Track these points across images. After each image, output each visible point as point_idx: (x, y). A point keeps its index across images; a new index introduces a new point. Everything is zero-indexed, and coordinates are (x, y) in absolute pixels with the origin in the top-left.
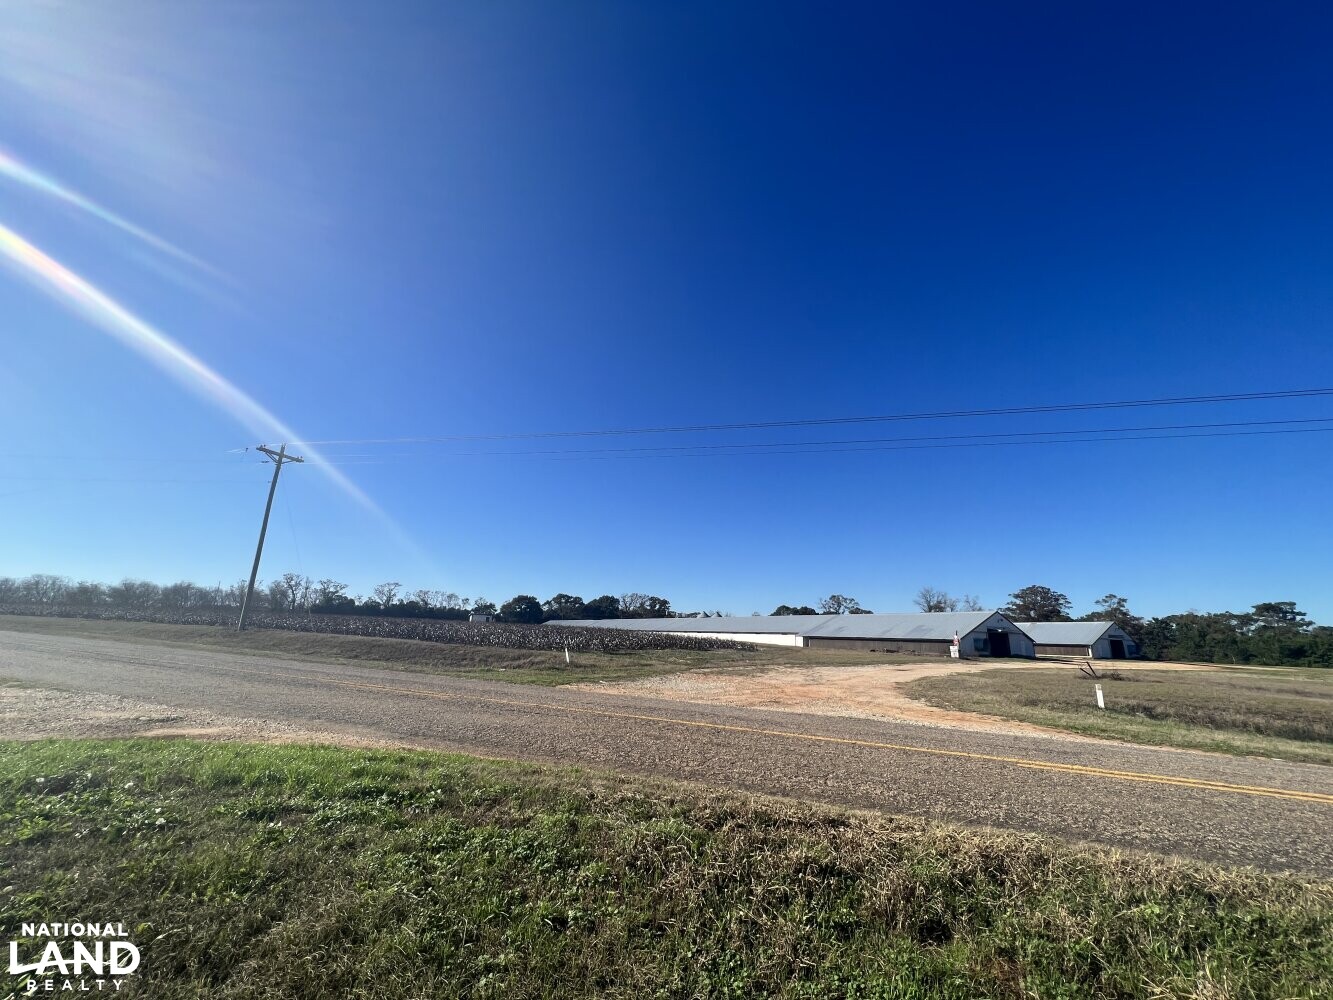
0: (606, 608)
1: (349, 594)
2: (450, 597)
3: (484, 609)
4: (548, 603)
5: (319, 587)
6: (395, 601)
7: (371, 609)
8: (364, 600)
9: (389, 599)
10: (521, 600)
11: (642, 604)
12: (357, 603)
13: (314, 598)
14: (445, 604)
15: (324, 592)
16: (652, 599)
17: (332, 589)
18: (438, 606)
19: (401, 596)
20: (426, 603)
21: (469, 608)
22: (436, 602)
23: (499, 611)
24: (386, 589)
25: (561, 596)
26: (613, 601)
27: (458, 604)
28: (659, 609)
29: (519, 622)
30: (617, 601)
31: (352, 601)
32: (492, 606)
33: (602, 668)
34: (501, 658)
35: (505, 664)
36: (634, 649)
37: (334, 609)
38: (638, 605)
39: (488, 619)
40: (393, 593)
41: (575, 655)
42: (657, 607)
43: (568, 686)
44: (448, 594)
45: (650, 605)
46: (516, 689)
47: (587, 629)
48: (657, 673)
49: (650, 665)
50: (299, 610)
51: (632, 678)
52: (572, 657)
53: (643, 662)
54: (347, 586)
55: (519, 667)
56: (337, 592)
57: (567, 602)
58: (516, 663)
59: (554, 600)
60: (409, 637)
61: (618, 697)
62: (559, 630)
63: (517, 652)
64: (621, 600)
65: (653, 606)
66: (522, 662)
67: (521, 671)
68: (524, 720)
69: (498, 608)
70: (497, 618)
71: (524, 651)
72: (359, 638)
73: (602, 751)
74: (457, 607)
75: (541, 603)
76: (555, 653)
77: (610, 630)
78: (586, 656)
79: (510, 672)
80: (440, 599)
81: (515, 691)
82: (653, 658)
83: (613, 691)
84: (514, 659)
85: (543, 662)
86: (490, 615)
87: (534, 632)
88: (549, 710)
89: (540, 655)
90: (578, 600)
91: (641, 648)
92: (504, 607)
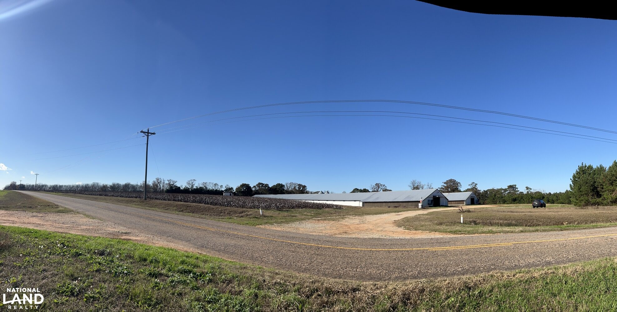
0: (279, 189)
1: (178, 185)
2: (215, 185)
3: (229, 190)
4: (254, 187)
5: (167, 182)
6: (195, 187)
7: (186, 191)
8: (184, 187)
9: (192, 186)
10: (243, 185)
11: (295, 187)
12: (181, 189)
13: (167, 187)
14: (213, 188)
15: (169, 184)
16: (299, 185)
17: (172, 183)
18: (211, 189)
19: (197, 184)
20: (206, 188)
21: (223, 190)
22: (210, 187)
23: (235, 191)
24: (191, 182)
25: (260, 184)
26: (282, 186)
27: (218, 188)
28: (302, 190)
29: (243, 195)
30: (284, 186)
31: (179, 188)
32: (232, 188)
33: (275, 218)
34: (235, 212)
35: (237, 215)
36: (289, 208)
37: (174, 190)
38: (293, 188)
39: (230, 194)
40: (193, 184)
41: (264, 211)
42: (301, 188)
43: (261, 226)
44: (214, 183)
45: (298, 188)
46: (241, 227)
47: (270, 199)
48: (297, 220)
49: (296, 216)
50: (162, 192)
51: (287, 222)
52: (262, 212)
53: (293, 215)
54: (177, 182)
55: (242, 217)
56: (174, 184)
57: (262, 186)
58: (241, 215)
59: (257, 185)
60: (200, 203)
61: (280, 231)
62: (259, 200)
63: (241, 210)
64: (285, 185)
65: (299, 188)
66: (243, 214)
67: (243, 218)
68: (242, 242)
69: (235, 189)
70: (235, 194)
71: (244, 209)
72: (182, 203)
73: (271, 258)
74: (218, 189)
75: (252, 187)
76: (256, 210)
77: (280, 199)
78: (269, 212)
79: (239, 219)
80: (211, 186)
81: (240, 228)
82: (297, 212)
83: (279, 229)
84: (240, 213)
85: (251, 215)
86: (231, 192)
87: (248, 200)
88: (252, 237)
89: (251, 211)
90: (267, 185)
91: (293, 208)
92: (237, 189)
